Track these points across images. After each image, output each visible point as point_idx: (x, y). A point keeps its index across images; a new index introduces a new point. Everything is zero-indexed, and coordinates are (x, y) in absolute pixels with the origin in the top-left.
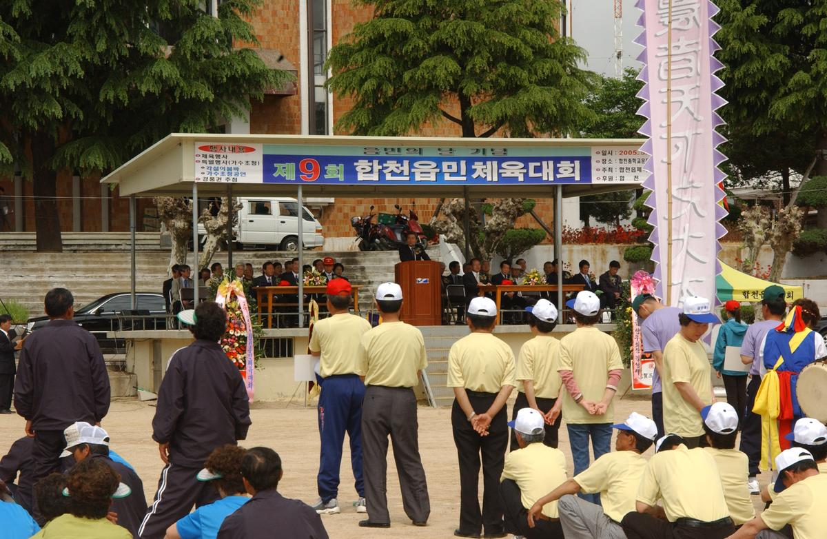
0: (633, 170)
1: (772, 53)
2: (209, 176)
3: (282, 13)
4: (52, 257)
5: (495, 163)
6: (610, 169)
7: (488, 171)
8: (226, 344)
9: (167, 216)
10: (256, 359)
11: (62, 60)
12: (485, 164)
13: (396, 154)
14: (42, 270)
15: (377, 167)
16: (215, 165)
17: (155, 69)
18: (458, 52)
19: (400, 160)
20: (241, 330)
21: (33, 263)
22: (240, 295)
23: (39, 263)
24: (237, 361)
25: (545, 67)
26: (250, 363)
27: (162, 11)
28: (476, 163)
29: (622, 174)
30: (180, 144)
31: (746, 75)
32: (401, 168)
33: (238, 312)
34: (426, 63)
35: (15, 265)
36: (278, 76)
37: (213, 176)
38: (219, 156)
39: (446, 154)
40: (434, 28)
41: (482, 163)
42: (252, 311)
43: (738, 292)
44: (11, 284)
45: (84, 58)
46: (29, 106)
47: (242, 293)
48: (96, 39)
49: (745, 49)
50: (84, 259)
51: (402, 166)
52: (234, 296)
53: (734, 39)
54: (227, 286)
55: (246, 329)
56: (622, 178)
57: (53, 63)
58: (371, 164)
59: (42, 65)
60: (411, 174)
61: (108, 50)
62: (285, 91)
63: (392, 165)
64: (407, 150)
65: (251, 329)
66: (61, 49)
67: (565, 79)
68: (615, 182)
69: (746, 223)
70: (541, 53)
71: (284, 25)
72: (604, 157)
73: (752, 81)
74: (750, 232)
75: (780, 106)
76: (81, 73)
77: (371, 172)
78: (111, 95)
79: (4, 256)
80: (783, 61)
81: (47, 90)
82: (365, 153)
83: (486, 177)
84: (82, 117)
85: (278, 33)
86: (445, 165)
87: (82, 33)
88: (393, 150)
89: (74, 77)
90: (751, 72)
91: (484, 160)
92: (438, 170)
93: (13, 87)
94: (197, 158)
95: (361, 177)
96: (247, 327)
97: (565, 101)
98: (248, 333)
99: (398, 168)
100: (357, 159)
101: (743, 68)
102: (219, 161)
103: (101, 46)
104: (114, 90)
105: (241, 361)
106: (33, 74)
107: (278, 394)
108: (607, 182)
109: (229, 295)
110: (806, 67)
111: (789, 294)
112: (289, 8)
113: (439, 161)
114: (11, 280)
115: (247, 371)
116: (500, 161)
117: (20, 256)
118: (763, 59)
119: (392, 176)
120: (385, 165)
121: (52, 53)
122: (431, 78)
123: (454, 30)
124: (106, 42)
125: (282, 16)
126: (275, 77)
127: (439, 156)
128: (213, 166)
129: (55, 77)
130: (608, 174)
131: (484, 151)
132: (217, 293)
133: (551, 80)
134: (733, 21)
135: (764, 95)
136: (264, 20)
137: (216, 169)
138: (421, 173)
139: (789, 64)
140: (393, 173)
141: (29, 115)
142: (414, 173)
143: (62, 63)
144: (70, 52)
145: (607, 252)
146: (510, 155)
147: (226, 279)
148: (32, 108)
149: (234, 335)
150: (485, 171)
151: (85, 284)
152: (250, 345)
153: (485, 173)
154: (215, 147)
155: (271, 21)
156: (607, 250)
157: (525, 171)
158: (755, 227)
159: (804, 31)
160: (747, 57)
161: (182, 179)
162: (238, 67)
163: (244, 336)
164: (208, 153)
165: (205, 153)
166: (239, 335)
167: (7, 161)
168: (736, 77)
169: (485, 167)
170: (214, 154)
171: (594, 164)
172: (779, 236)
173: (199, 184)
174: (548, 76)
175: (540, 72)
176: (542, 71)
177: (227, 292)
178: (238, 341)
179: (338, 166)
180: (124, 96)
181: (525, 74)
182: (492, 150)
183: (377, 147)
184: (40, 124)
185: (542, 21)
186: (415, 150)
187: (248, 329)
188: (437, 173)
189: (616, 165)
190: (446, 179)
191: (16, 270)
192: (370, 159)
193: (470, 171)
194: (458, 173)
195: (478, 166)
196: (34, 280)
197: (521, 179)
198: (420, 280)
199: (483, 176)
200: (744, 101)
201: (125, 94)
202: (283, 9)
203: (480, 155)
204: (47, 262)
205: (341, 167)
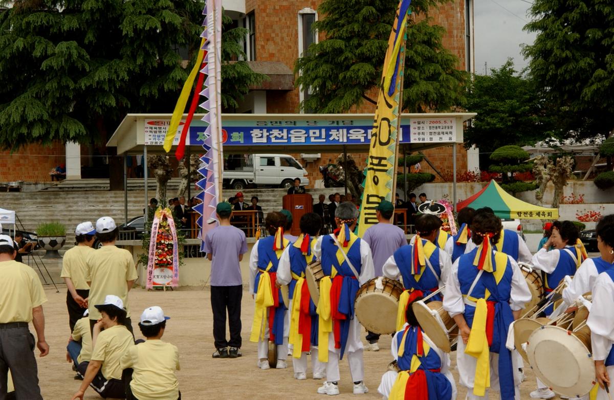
0: (439, 134)
1: (584, 57)
2: (154, 141)
3: (287, 39)
4: (115, 194)
5: (345, 130)
6: (423, 133)
7: (341, 135)
8: (160, 249)
9: (153, 167)
10: (180, 258)
11: (116, 70)
12: (338, 131)
13: (278, 125)
14: (107, 202)
15: (265, 134)
16: (158, 134)
17: (172, 75)
18: (374, 60)
19: (281, 129)
20: (169, 240)
21: (103, 198)
22: (170, 218)
23: (106, 197)
24: (167, 260)
25: (431, 69)
26: (176, 261)
27: (179, 38)
28: (332, 130)
29: (431, 136)
30: (136, 121)
31: (566, 71)
32: (282, 134)
33: (167, 228)
34: (353, 67)
35: (91, 199)
36: (258, 77)
37: (157, 141)
38: (161, 128)
39: (312, 125)
40: (360, 45)
41: (336, 130)
42: (177, 227)
43: (514, 212)
44: (86, 211)
45: (129, 68)
46: (96, 99)
47: (171, 216)
48: (138, 56)
49: (564, 55)
50: (135, 195)
51: (282, 133)
52: (165, 218)
53: (557, 48)
54: (160, 212)
55: (172, 239)
56: (431, 139)
57: (110, 72)
58: (261, 132)
59: (102, 74)
60: (289, 138)
61: (145, 63)
62: (287, 88)
63: (276, 132)
64: (286, 122)
65: (177, 240)
66: (115, 63)
67: (443, 76)
68: (426, 141)
69: (537, 168)
70: (430, 60)
71: (289, 46)
72: (419, 125)
73: (570, 76)
74: (540, 173)
75: (588, 92)
76: (127, 78)
77: (262, 137)
78: (147, 91)
79: (85, 194)
80: (590, 62)
81: (106, 89)
82: (258, 125)
83: (339, 140)
84: (129, 106)
85: (284, 51)
86: (311, 132)
87: (128, 53)
88: (276, 122)
89: (122, 80)
90: (569, 70)
91: (338, 129)
92: (306, 135)
93: (83, 87)
94: (146, 130)
95: (255, 140)
96: (174, 238)
97: (443, 90)
98: (174, 241)
99: (279, 134)
100: (252, 129)
101: (563, 68)
102: (161, 131)
103: (140, 61)
104: (150, 88)
105: (169, 260)
106: (96, 79)
107: (201, 281)
108: (421, 142)
109: (162, 217)
110: (603, 66)
111: (549, 213)
112: (292, 35)
113: (307, 129)
114: (87, 208)
115: (174, 266)
116: (349, 129)
117: (95, 194)
118: (577, 61)
119: (276, 139)
120: (271, 132)
121: (110, 66)
122: (356, 77)
123: (371, 46)
124: (144, 58)
125: (287, 41)
126: (256, 78)
127: (307, 126)
128: (156, 134)
129: (111, 81)
130: (421, 136)
131: (338, 123)
132: (154, 216)
133: (434, 77)
134: (556, 37)
135: (578, 85)
136: (275, 43)
137: (159, 136)
138: (295, 137)
139: (594, 64)
140: (276, 138)
141: (96, 105)
142: (290, 137)
143: (116, 72)
144: (121, 65)
145: (474, 187)
146: (355, 125)
147: (160, 207)
148: (98, 100)
149: (164, 243)
150: (338, 135)
151: (133, 210)
152: (176, 250)
153: (338, 137)
154: (158, 122)
155: (280, 44)
156: (474, 186)
157: (365, 135)
158: (543, 170)
159: (603, 43)
160: (566, 60)
161: (136, 143)
162: (230, 72)
163: (171, 244)
164: (153, 126)
165: (151, 126)
166: (167, 243)
167: (82, 133)
168: (558, 73)
169: (338, 133)
170: (158, 126)
171: (412, 131)
172: (557, 176)
173: (147, 146)
174: (432, 74)
175: (427, 72)
176: (429, 71)
177: (161, 215)
178: (167, 247)
179: (239, 133)
180: (155, 91)
181: (417, 74)
182: (343, 122)
183: (266, 121)
184: (103, 110)
185: (430, 39)
186: (291, 122)
187: (174, 240)
188: (306, 137)
189: (427, 130)
190: (312, 141)
191: (91, 202)
192: (261, 129)
193: (328, 136)
194: (320, 137)
195: (334, 132)
196: (101, 208)
197: (363, 140)
198: (298, 207)
199: (337, 139)
200: (565, 89)
201: (156, 91)
202: (287, 36)
203: (335, 125)
204: (111, 197)
205: (242, 134)
